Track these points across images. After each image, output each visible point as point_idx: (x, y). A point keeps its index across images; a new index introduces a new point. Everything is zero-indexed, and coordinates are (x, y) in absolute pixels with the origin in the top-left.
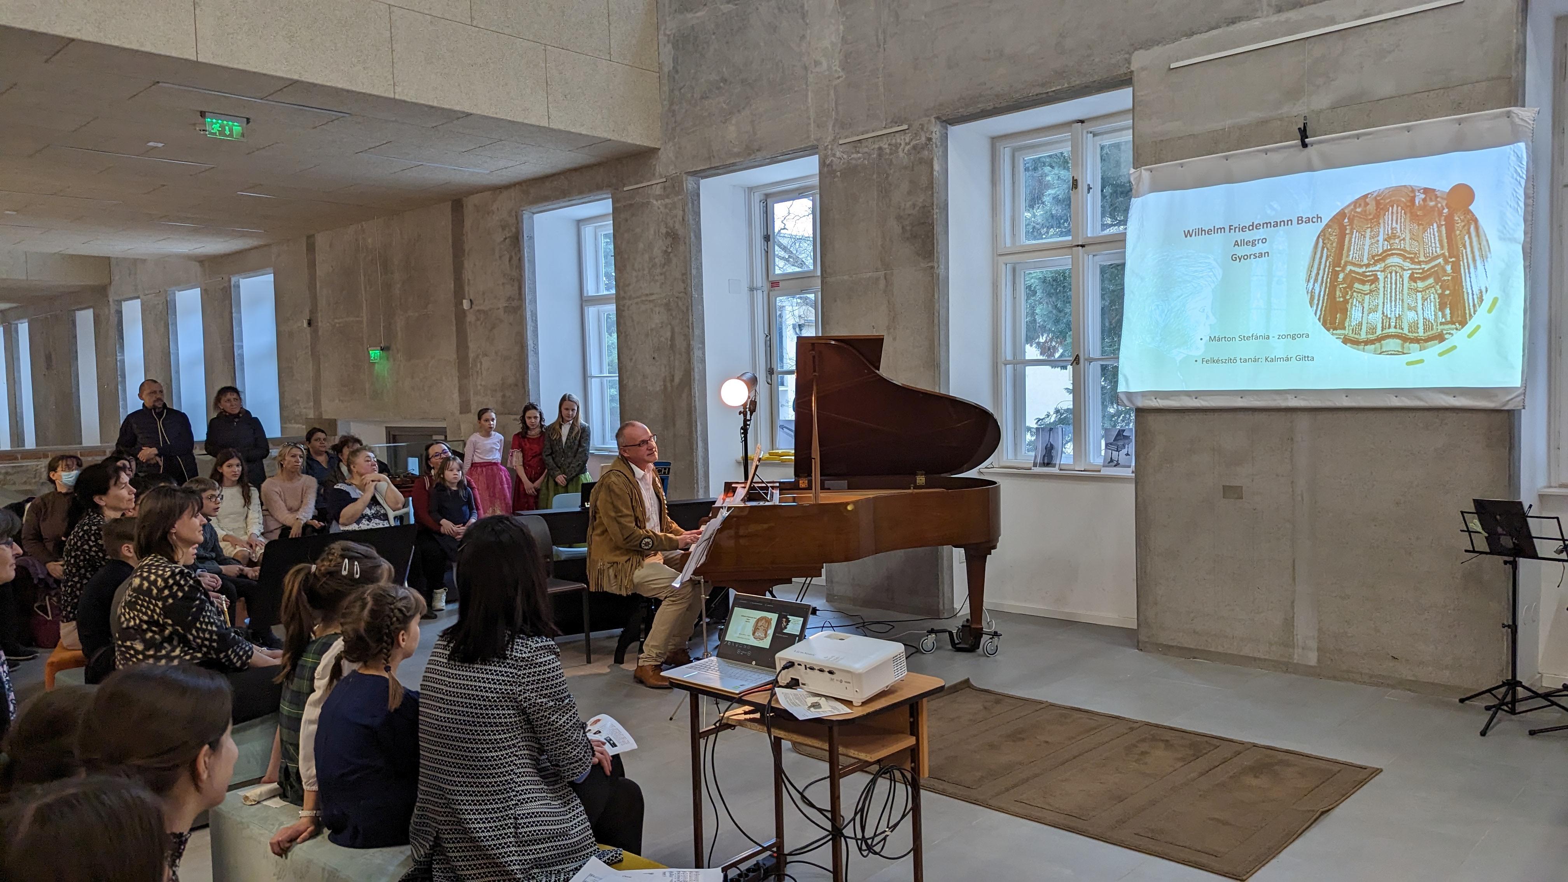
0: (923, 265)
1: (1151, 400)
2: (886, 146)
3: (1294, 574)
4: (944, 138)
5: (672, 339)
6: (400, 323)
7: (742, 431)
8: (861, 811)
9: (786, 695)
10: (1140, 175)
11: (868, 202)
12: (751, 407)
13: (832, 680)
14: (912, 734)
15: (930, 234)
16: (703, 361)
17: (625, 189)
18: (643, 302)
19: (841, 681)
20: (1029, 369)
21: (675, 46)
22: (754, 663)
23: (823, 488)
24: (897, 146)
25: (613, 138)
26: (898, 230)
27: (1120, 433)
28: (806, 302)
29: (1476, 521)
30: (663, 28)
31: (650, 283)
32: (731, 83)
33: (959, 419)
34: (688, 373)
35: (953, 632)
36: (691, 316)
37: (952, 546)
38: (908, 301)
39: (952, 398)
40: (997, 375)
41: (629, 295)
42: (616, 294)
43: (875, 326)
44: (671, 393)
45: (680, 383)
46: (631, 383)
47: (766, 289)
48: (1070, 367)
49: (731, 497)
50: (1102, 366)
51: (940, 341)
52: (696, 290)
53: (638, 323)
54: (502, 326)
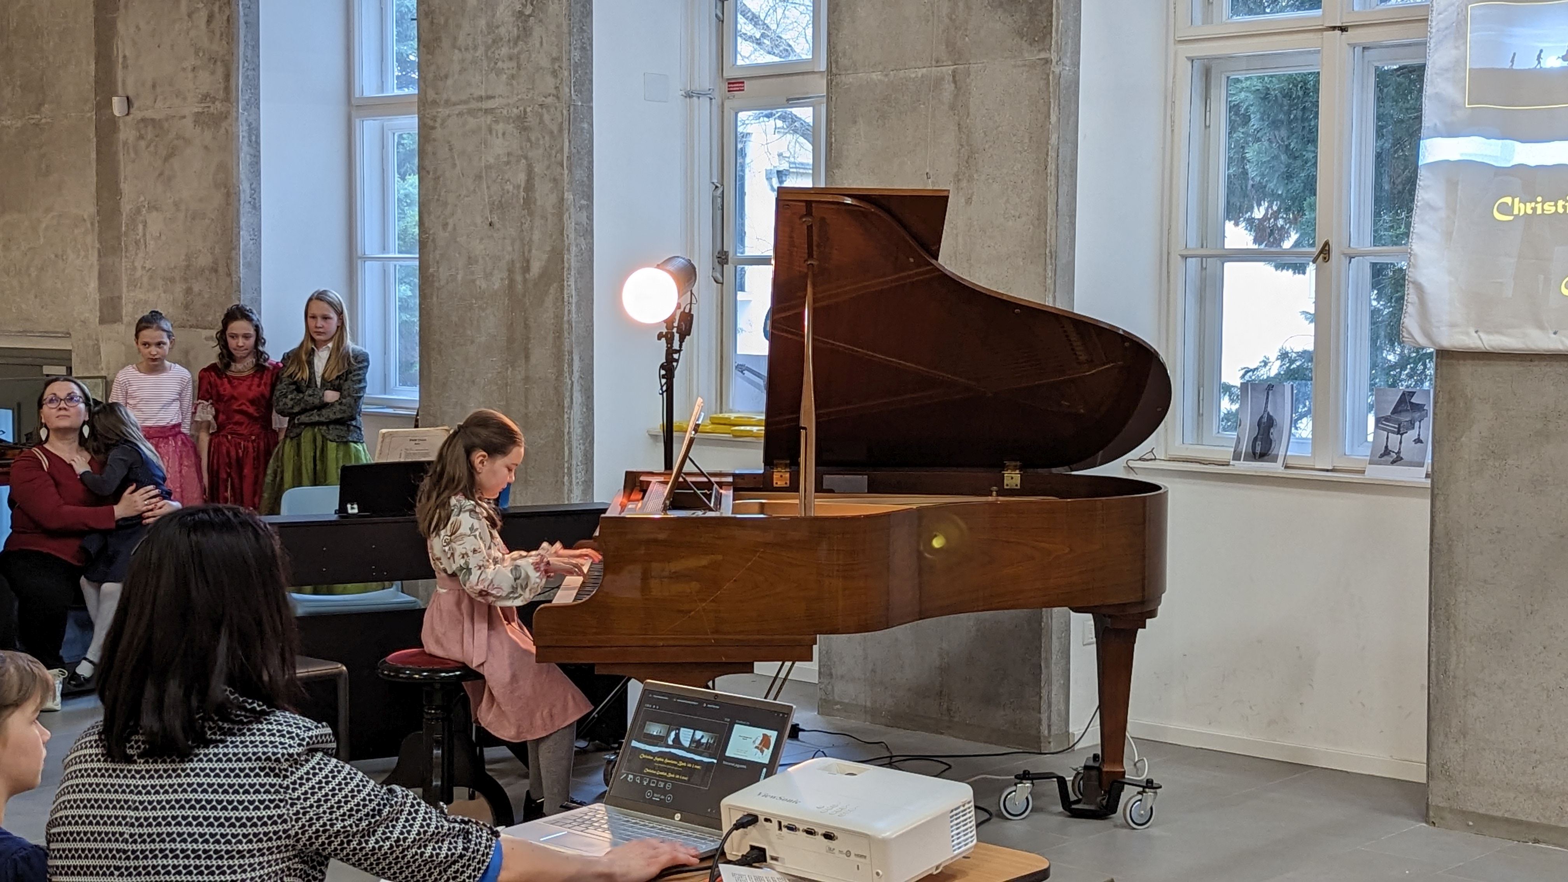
0: (1030, 55)
7: (663, 372)
12: (683, 324)
16: (588, 232)
18: (471, 112)
23: (820, 487)
27: (1405, 397)
28: (793, 125)
31: (487, 75)
33: (1092, 361)
34: (557, 255)
35: (1067, 779)
36: (567, 144)
37: (1071, 608)
38: (998, 127)
39: (1078, 318)
40: (1168, 277)
41: (445, 96)
42: (419, 98)
43: (931, 173)
44: (524, 296)
45: (542, 276)
46: (443, 273)
47: (716, 95)
48: (1311, 269)
49: (638, 500)
50: (1374, 265)
51: (1057, 206)
52: (579, 92)
53: (462, 154)
54: (188, 152)
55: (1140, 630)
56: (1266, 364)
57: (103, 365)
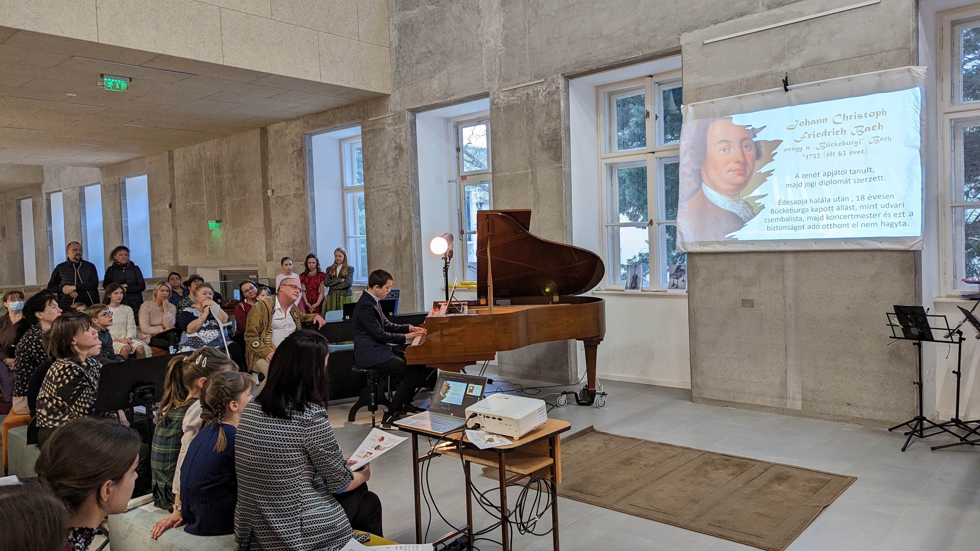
0: (556, 165)
1: (697, 247)
2: (531, 92)
3: (786, 353)
4: (567, 87)
5: (400, 212)
6: (227, 205)
7: (444, 270)
8: (520, 506)
9: (472, 435)
10: (687, 109)
11: (520, 126)
12: (450, 254)
13: (501, 424)
14: (551, 457)
15: (559, 146)
16: (419, 226)
17: (369, 120)
18: (381, 190)
19: (506, 425)
20: (622, 229)
21: (400, 30)
22: (452, 414)
23: (495, 304)
24: (538, 92)
25: (361, 88)
26: (539, 143)
27: (679, 267)
28: (484, 189)
29: (896, 319)
30: (392, 19)
31: (385, 178)
32: (434, 53)
33: (579, 261)
34: (410, 234)
35: (578, 393)
36: (411, 199)
37: (576, 339)
38: (547, 188)
39: (575, 248)
40: (602, 233)
41: (372, 185)
42: (364, 186)
43: (524, 204)
44: (400, 247)
45: (405, 240)
46: (374, 241)
47: (458, 181)
48: (647, 227)
49: (438, 311)
50: (666, 226)
52: (414, 182)
53: (378, 203)
54: (292, 206)
55: (598, 345)
56: (635, 258)
57: (269, 275)
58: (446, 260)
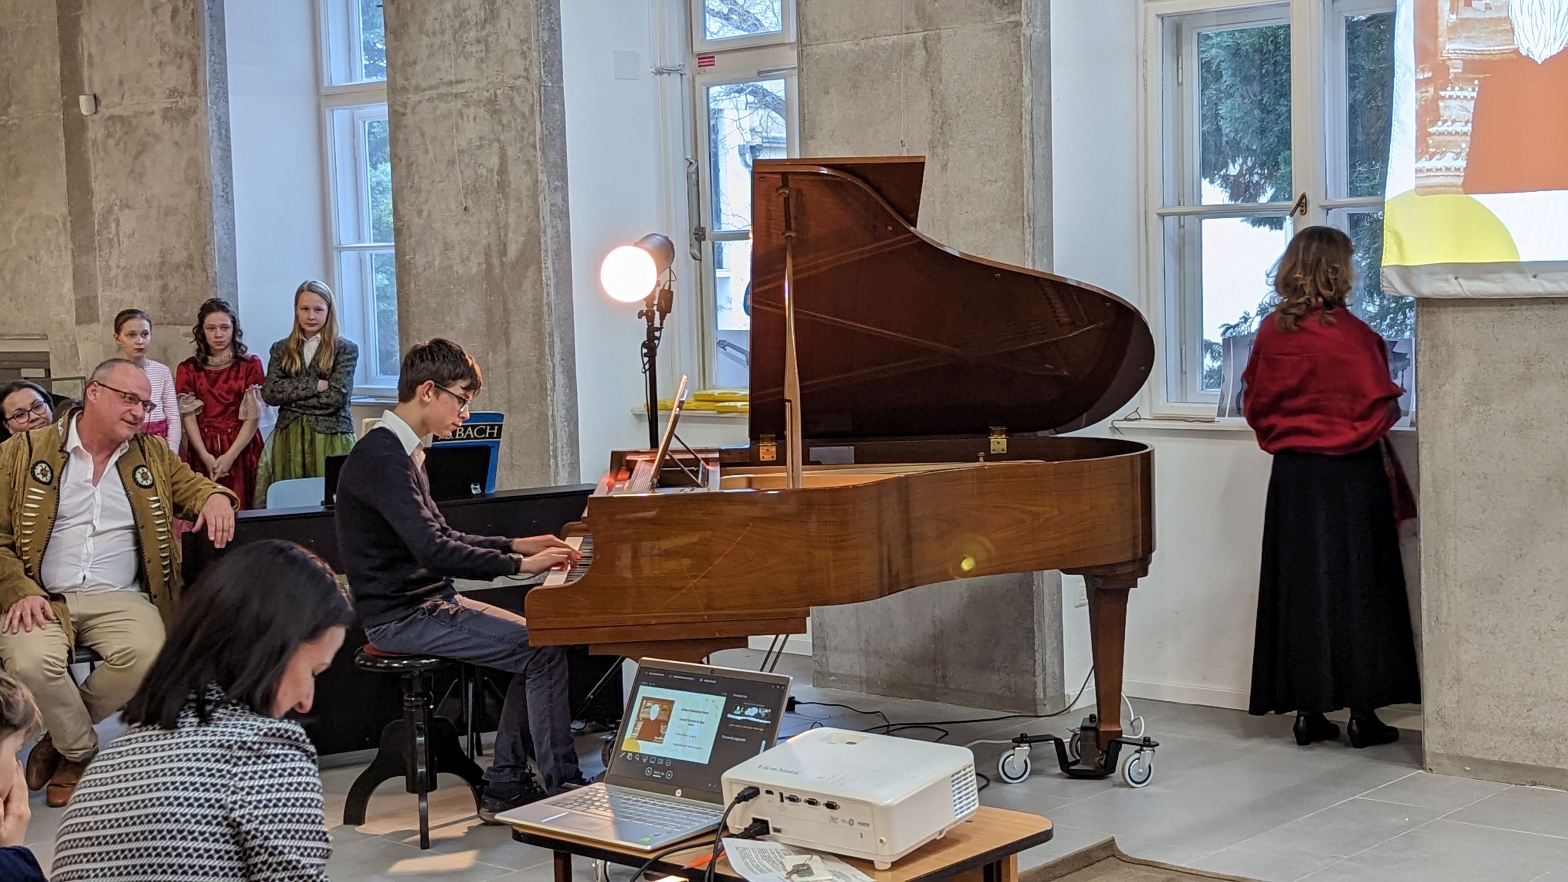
0: (1000, 19)
7: (645, 351)
12: (661, 303)
16: (564, 214)
18: (441, 97)
23: (807, 459)
28: (764, 100)
31: (456, 59)
33: (1074, 323)
34: (533, 237)
35: (1064, 741)
36: (538, 123)
37: (1061, 570)
38: (970, 92)
39: (1058, 280)
40: (1146, 236)
41: (414, 82)
42: (388, 86)
43: (905, 141)
44: (502, 280)
45: (519, 259)
46: (420, 260)
47: (687, 71)
48: (1288, 223)
49: (625, 480)
50: (1351, 216)
51: (1033, 169)
52: (549, 73)
53: (434, 139)
54: (159, 148)
55: (1131, 589)
56: (1246, 319)
57: (82, 366)
58: (650, 320)
